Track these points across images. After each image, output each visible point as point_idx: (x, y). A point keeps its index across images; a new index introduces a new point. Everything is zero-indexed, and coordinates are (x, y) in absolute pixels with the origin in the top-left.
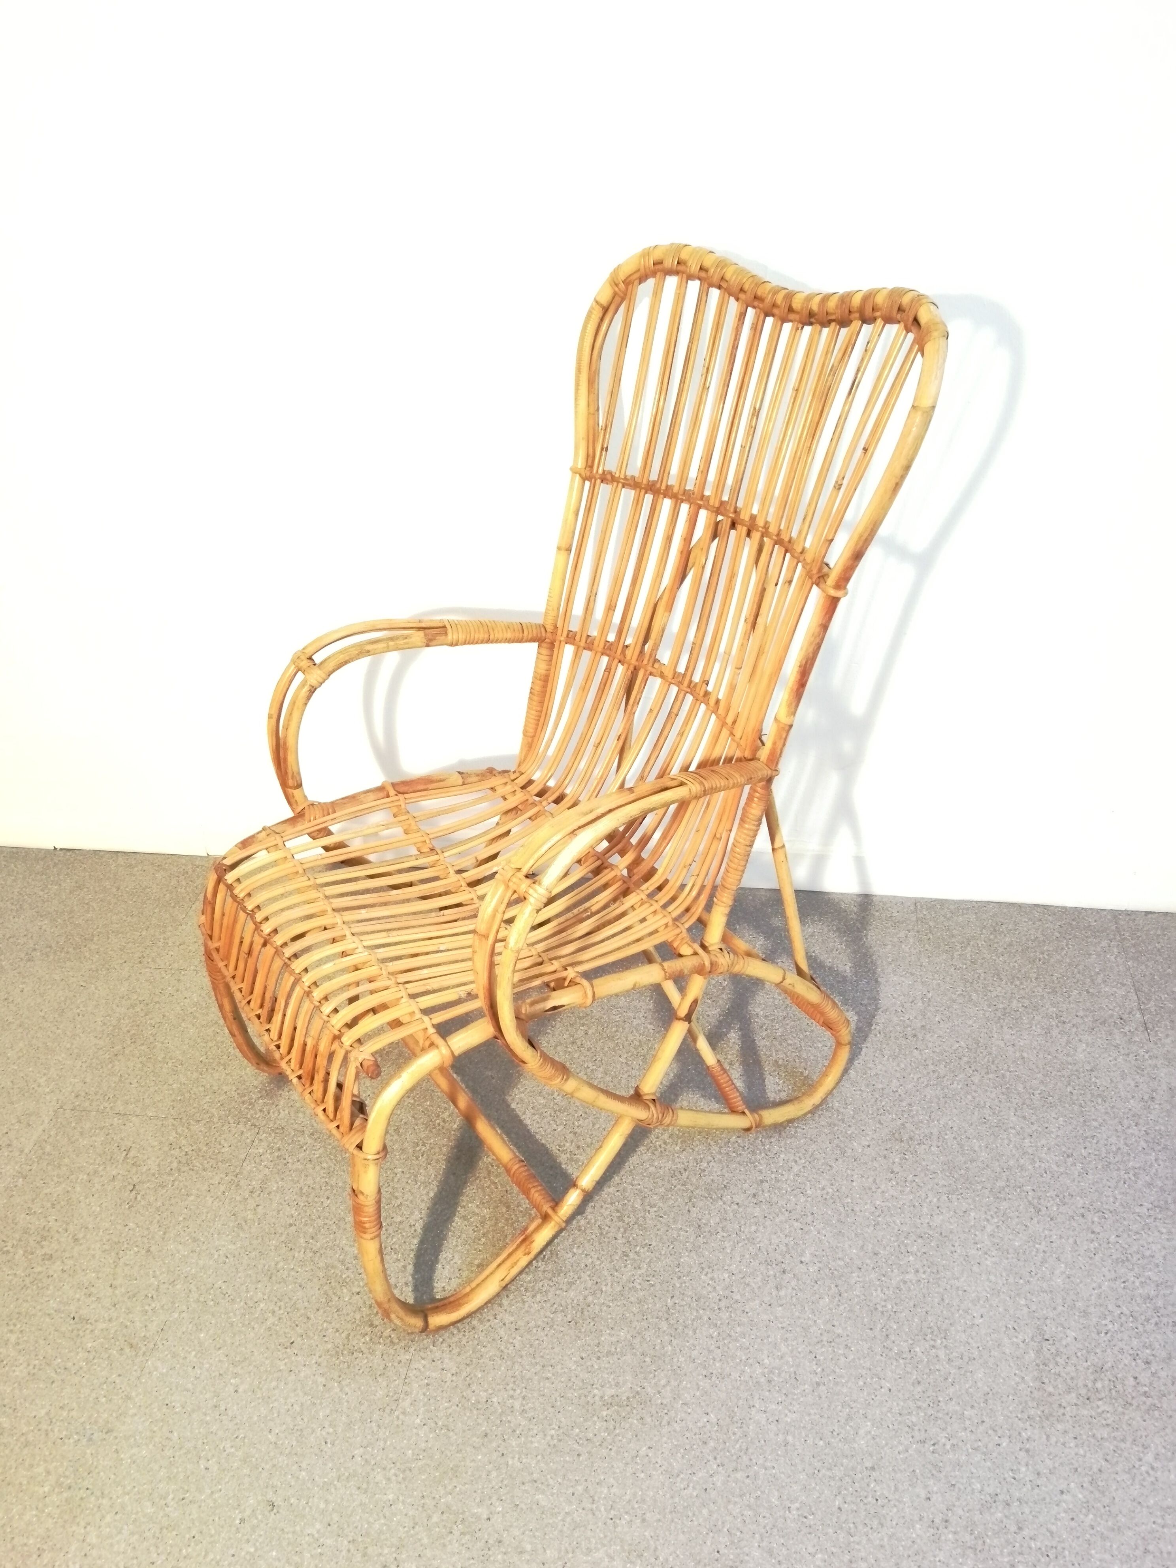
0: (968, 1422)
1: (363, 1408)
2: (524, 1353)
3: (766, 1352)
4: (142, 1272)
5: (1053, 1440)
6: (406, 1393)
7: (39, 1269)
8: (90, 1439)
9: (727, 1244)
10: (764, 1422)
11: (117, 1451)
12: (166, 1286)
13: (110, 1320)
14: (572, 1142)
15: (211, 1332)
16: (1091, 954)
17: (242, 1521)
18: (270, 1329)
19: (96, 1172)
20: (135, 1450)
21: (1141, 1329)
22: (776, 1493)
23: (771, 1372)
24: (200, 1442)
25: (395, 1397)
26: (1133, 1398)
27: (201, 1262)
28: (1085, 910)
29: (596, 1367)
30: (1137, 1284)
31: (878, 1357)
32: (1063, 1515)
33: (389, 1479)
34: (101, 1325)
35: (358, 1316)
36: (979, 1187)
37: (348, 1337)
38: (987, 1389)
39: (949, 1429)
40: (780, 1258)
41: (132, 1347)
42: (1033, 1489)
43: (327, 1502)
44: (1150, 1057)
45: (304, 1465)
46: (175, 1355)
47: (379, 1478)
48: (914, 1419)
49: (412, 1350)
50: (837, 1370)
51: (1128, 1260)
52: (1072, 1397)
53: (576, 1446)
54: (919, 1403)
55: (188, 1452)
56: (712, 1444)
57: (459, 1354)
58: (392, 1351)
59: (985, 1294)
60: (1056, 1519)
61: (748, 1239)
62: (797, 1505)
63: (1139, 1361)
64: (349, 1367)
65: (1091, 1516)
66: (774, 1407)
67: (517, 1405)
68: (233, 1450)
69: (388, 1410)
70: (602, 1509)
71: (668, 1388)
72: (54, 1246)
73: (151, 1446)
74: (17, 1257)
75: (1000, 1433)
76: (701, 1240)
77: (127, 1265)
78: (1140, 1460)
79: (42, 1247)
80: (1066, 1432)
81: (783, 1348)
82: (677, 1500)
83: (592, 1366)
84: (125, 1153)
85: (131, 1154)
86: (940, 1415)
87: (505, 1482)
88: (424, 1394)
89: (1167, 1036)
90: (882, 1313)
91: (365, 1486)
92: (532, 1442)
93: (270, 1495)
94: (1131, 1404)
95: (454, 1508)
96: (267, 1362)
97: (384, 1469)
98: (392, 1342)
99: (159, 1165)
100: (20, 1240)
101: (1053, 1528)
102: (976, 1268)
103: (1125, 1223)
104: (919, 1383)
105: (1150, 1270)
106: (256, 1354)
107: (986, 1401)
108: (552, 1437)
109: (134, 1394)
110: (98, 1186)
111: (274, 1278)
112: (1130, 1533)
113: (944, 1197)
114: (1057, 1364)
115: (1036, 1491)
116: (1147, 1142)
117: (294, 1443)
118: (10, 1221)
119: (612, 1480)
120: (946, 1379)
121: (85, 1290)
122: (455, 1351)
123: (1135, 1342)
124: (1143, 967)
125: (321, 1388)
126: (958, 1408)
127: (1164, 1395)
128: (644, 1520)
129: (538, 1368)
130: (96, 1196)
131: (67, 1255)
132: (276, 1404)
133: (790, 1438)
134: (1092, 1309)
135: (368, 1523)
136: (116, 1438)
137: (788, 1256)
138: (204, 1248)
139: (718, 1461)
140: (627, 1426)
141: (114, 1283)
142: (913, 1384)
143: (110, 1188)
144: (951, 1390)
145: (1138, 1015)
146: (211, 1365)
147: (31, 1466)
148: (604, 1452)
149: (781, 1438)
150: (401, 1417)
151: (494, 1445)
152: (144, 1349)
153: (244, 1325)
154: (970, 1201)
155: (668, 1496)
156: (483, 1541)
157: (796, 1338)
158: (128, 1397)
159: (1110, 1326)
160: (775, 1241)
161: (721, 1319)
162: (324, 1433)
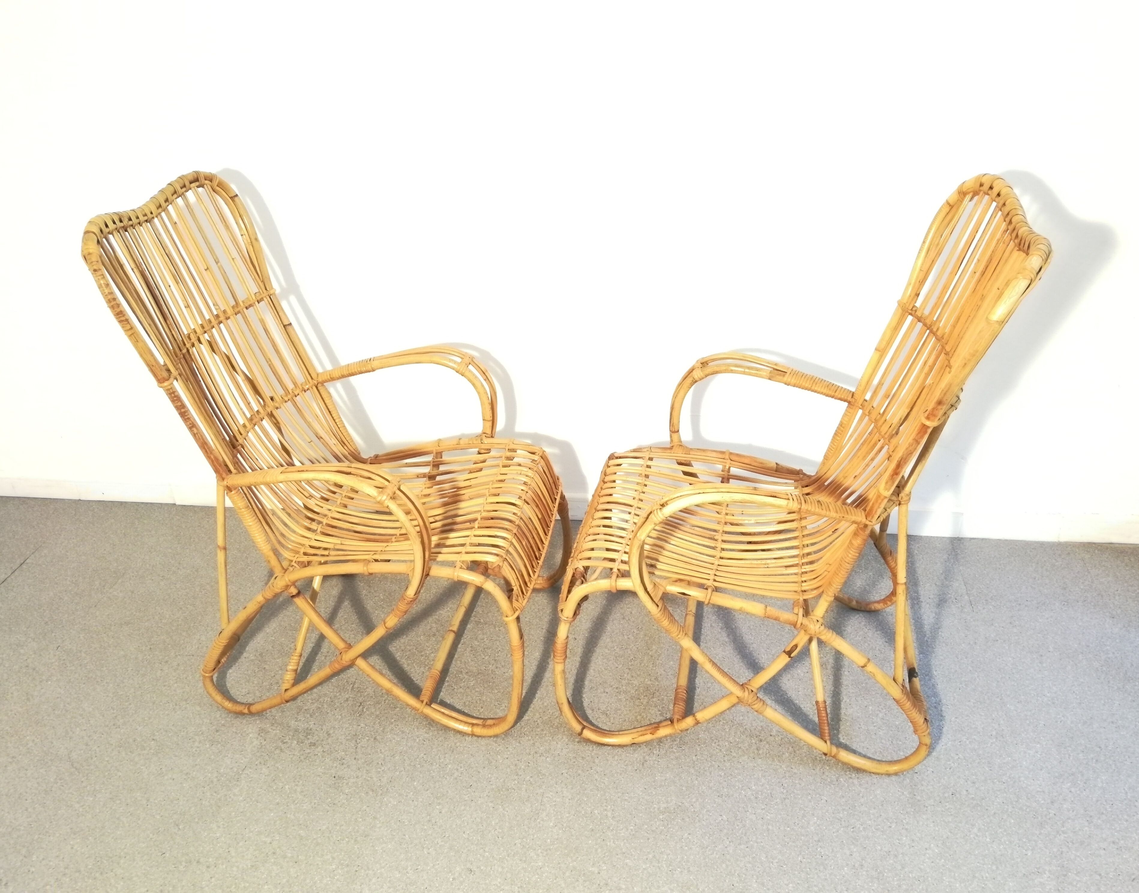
0: (872, 816)
1: (518, 819)
2: (610, 787)
3: (753, 783)
4: (373, 751)
5: (921, 823)
6: (543, 810)
7: (308, 751)
8: (356, 841)
9: (726, 727)
10: (754, 819)
11: (373, 846)
12: (389, 758)
13: (357, 777)
14: (628, 674)
15: (421, 781)
16: (936, 563)
17: (454, 879)
18: (456, 778)
19: (335, 696)
20: (384, 845)
21: (970, 766)
22: (764, 855)
23: (757, 793)
24: (423, 840)
25: (537, 812)
26: (966, 801)
27: (409, 744)
28: (934, 537)
29: (654, 793)
30: (968, 742)
31: (819, 784)
32: (927, 860)
33: (538, 855)
34: (352, 780)
35: (509, 770)
36: (874, 693)
37: (504, 781)
38: (882, 799)
39: (861, 820)
40: (758, 733)
41: (373, 791)
42: (910, 848)
43: (503, 868)
44: (974, 620)
45: (487, 849)
46: (400, 795)
47: (532, 854)
48: (841, 815)
49: (544, 787)
50: (795, 791)
51: (962, 730)
52: (931, 802)
53: (646, 834)
54: (844, 807)
55: (416, 845)
56: (725, 831)
57: (572, 788)
58: (532, 788)
59: (879, 750)
60: (923, 862)
61: (739, 724)
62: (777, 861)
63: (969, 782)
64: (507, 797)
65: (943, 860)
66: (759, 811)
67: (609, 814)
68: (443, 843)
69: (533, 819)
70: (665, 866)
71: (698, 803)
72: (316, 737)
73: (393, 843)
74: (293, 745)
75: (891, 821)
76: (710, 725)
77: (363, 747)
78: (970, 831)
79: (308, 739)
80: (928, 819)
81: (763, 780)
82: (707, 860)
83: (652, 793)
84: (351, 686)
85: (356, 686)
86: (856, 813)
87: (607, 854)
88: (554, 810)
89: (984, 608)
90: (820, 761)
91: (524, 859)
92: (620, 833)
93: (469, 865)
94: (964, 804)
95: (578, 868)
96: (457, 796)
97: (535, 850)
98: (531, 783)
99: (374, 692)
100: (293, 736)
101: (922, 867)
102: (873, 737)
103: (960, 711)
104: (843, 797)
105: (975, 735)
106: (450, 792)
107: (882, 805)
108: (632, 830)
109: (378, 816)
110: (338, 704)
111: (455, 752)
112: (965, 868)
113: (854, 699)
114: (922, 785)
115: (912, 849)
116: (972, 667)
117: (479, 838)
118: (285, 725)
119: (669, 852)
120: (859, 794)
121: (339, 762)
122: (570, 787)
123: (967, 772)
124: (969, 570)
125: (491, 809)
126: (866, 809)
127: (983, 799)
128: (689, 871)
129: (620, 794)
130: (338, 710)
131: (324, 742)
132: (465, 818)
133: (770, 827)
134: (942, 756)
135: (528, 877)
136: (371, 839)
137: (763, 732)
138: (410, 736)
139: (730, 840)
140: (675, 823)
141: (357, 757)
142: (840, 798)
143: (345, 705)
144: (862, 800)
145: (966, 597)
146: (423, 799)
147: (323, 855)
148: (663, 837)
149: (765, 827)
150: (541, 822)
151: (598, 835)
152: (381, 792)
153: (440, 777)
154: (869, 701)
155: (702, 858)
156: (597, 885)
157: (770, 775)
158: (375, 818)
159: (952, 765)
160: (755, 724)
161: (725, 766)
162: (496, 833)
